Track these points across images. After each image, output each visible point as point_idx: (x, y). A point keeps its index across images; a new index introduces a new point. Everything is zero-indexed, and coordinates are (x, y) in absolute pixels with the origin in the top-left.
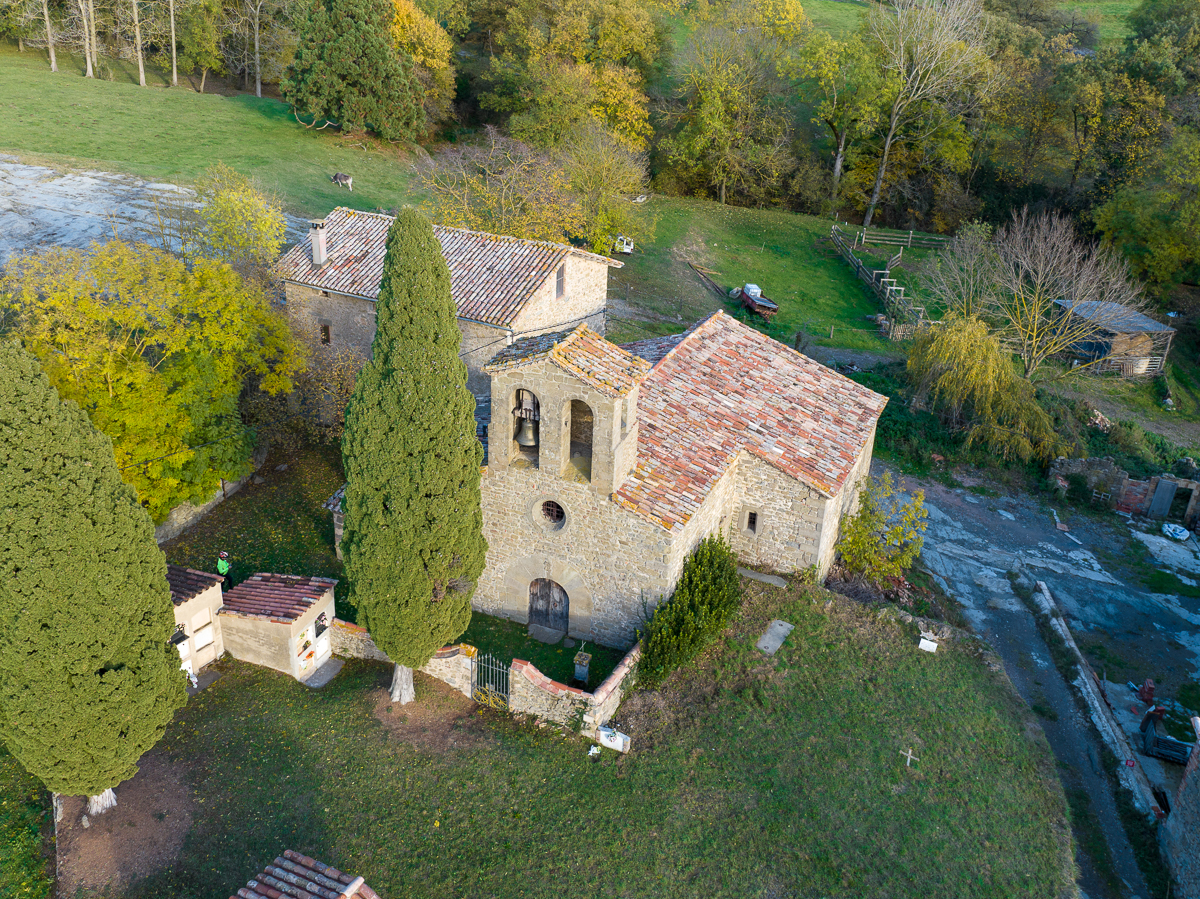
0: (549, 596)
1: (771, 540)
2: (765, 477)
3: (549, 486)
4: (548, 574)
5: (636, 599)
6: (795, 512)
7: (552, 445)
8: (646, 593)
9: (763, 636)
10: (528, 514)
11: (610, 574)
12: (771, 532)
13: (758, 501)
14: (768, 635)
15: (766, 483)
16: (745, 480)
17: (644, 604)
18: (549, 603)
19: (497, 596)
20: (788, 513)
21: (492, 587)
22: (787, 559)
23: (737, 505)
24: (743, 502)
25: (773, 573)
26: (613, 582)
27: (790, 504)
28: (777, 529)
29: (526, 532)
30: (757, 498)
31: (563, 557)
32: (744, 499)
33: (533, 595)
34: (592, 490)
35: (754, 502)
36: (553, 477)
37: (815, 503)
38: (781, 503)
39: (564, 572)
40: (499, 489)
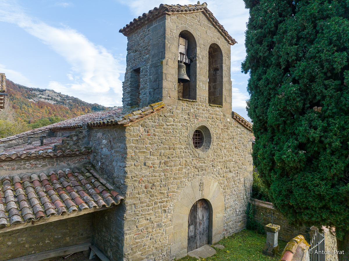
0: (196, 218)
4: (202, 194)
7: (204, 79)
10: (189, 143)
19: (167, 241)
29: (188, 161)
31: (210, 173)
34: (223, 111)
36: (204, 105)
39: (211, 187)
40: (170, 125)
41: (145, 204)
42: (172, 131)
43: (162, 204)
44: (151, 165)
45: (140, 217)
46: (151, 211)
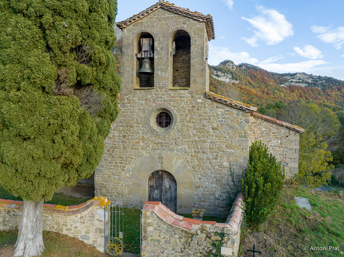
0: (162, 185)
3: (161, 98)
4: (162, 166)
5: (226, 172)
7: (163, 67)
8: (233, 165)
9: (297, 203)
10: (147, 123)
11: (206, 155)
14: (300, 203)
17: (232, 175)
18: (162, 191)
19: (126, 191)
20: (279, 147)
21: (122, 186)
26: (208, 162)
27: (279, 141)
29: (146, 137)
31: (172, 150)
33: (151, 187)
34: (191, 93)
36: (164, 90)
37: (293, 137)
38: (274, 142)
39: (173, 162)
40: (127, 109)
41: (108, 162)
42: (129, 114)
43: (122, 165)
44: (112, 137)
45: (104, 168)
46: (113, 167)
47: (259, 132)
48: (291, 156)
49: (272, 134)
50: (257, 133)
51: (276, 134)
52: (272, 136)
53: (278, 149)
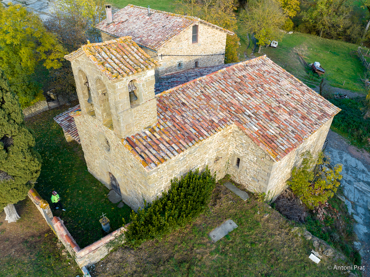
1: (245, 174)
2: (245, 142)
4: (111, 172)
5: (141, 196)
6: (258, 164)
9: (217, 228)
11: (130, 180)
12: (246, 170)
13: (241, 153)
14: (220, 228)
15: (245, 145)
16: (236, 140)
17: (144, 200)
19: (99, 174)
20: (254, 163)
21: (97, 169)
22: (252, 185)
23: (231, 152)
24: (234, 152)
25: (244, 190)
26: (132, 184)
27: (256, 159)
28: (249, 169)
30: (240, 151)
31: (113, 165)
32: (235, 150)
33: (111, 178)
35: (239, 153)
37: (268, 162)
38: (251, 157)
39: (115, 172)
43: (93, 158)
47: (239, 141)
48: (263, 176)
49: (250, 149)
50: (238, 142)
51: (254, 151)
52: (250, 150)
53: (253, 164)
